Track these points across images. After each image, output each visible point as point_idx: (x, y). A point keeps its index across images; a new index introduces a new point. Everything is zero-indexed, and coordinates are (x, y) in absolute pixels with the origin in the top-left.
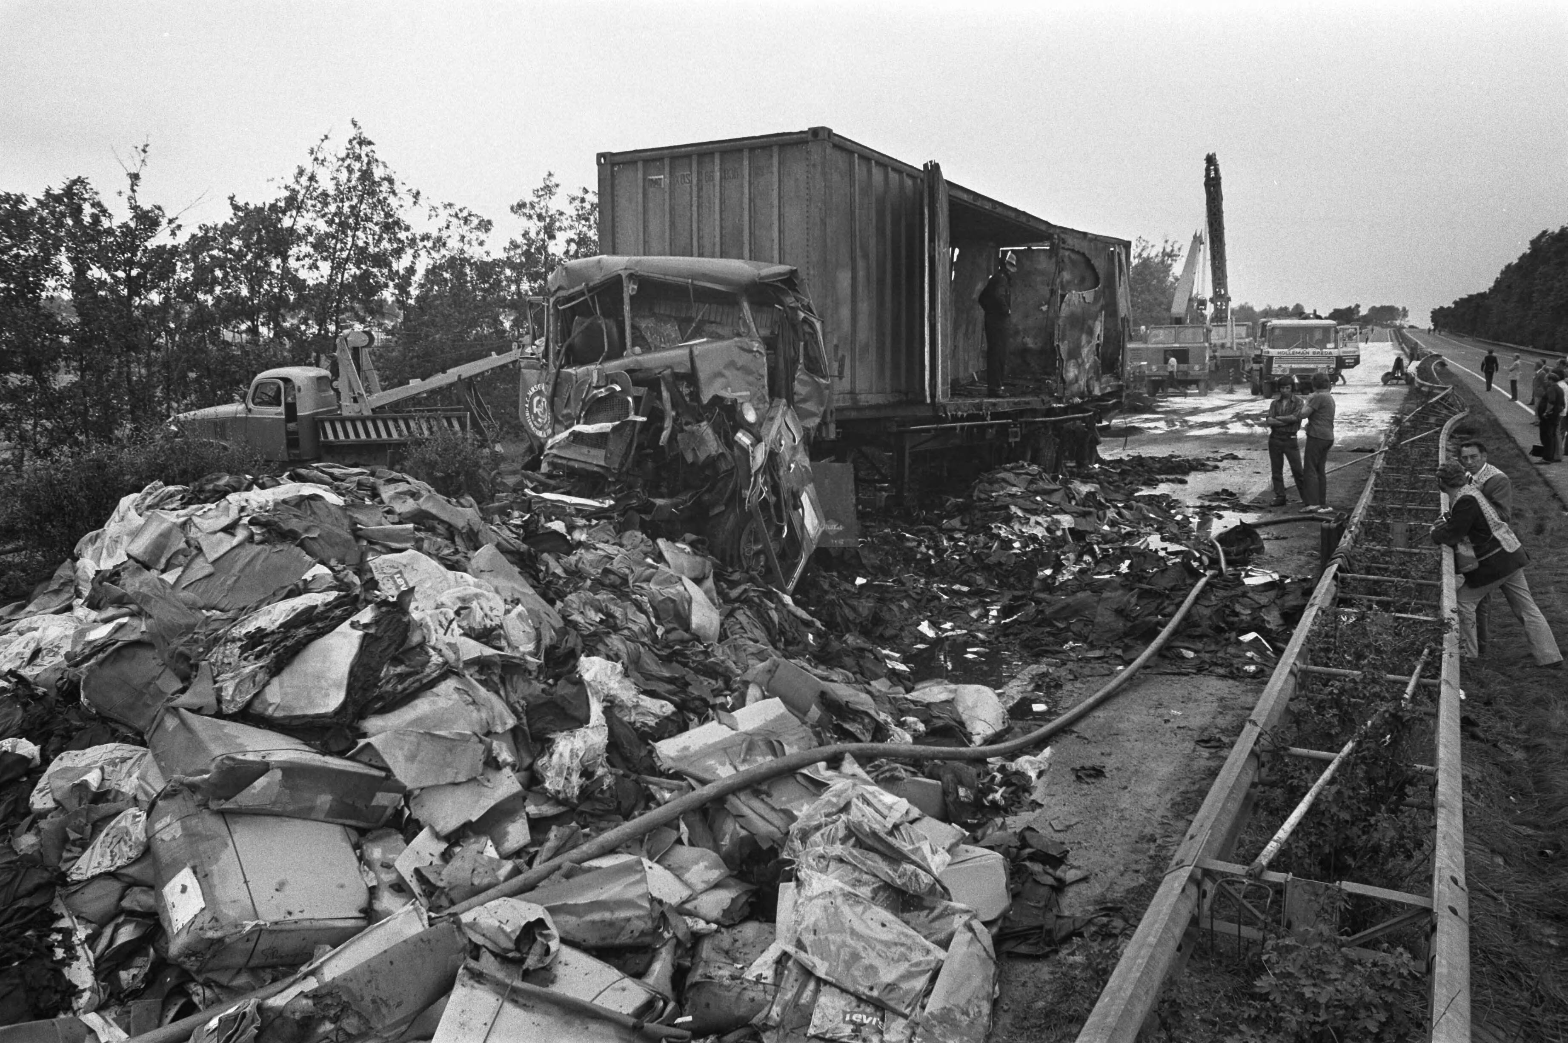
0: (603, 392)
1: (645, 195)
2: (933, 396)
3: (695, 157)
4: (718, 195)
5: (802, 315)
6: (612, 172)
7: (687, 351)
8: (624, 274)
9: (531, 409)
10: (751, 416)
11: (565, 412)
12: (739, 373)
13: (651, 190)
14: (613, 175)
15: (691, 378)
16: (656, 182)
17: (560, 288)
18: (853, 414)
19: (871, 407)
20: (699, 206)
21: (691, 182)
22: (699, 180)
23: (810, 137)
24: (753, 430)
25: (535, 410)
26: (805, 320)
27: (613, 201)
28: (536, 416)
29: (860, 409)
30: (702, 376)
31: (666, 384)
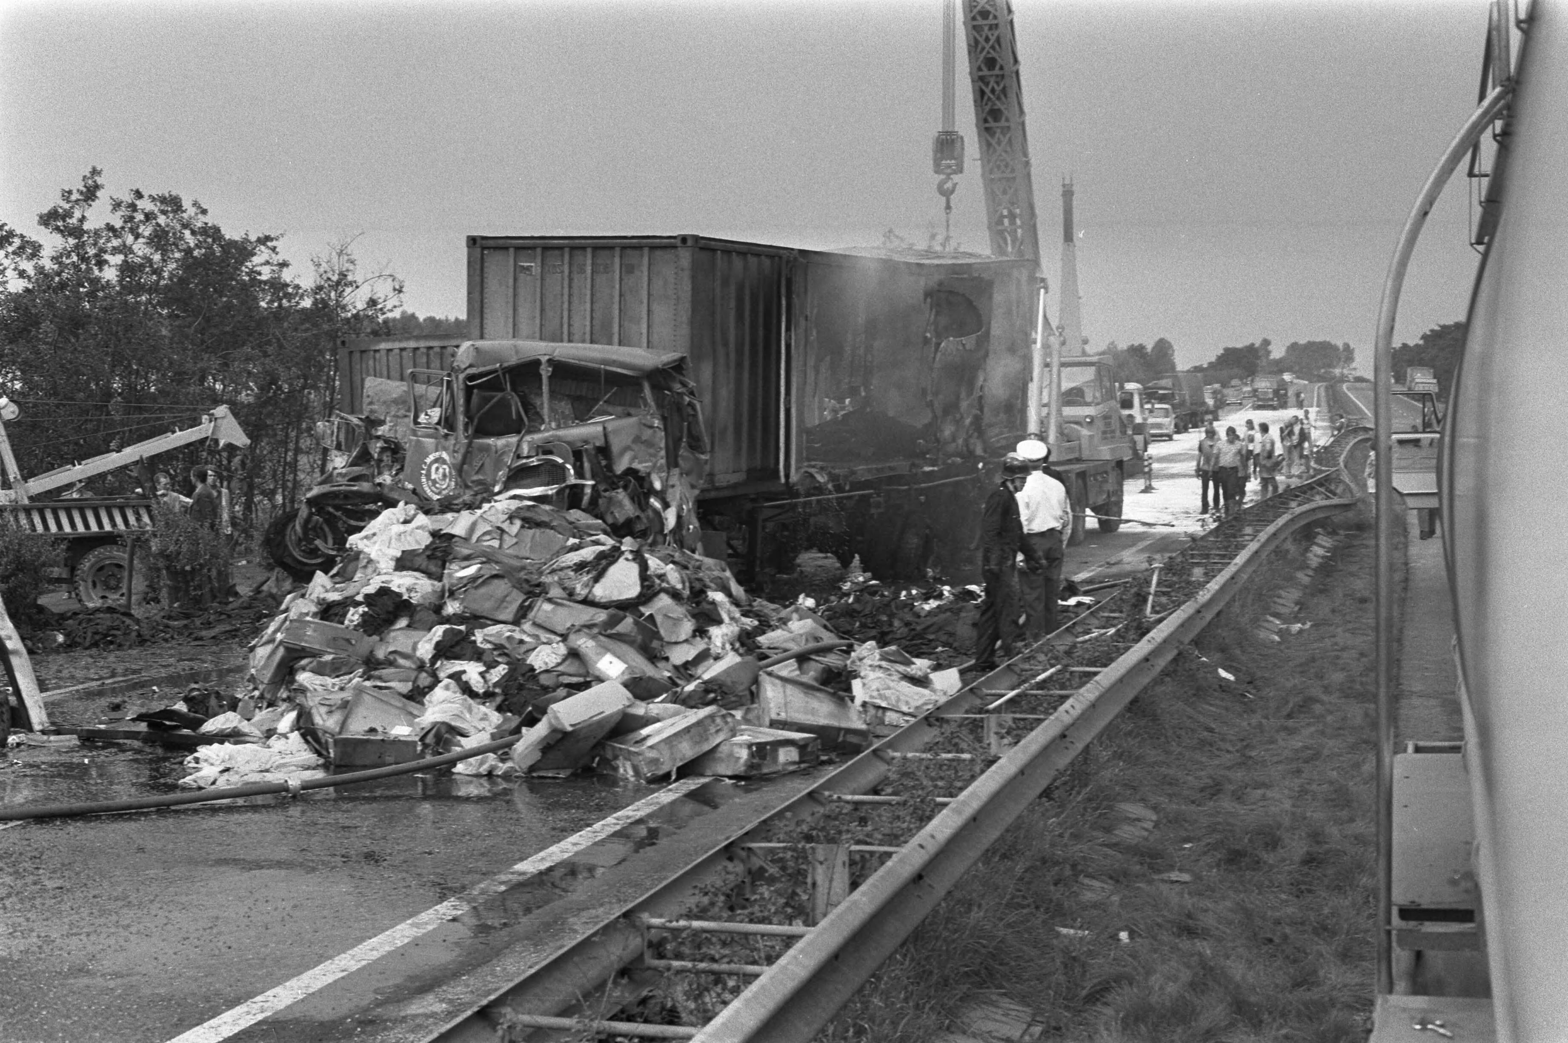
0: (534, 461)
1: (515, 280)
2: (787, 476)
3: (567, 250)
4: (589, 286)
5: (687, 399)
6: (482, 254)
7: (600, 428)
8: (544, 359)
9: (428, 476)
10: (658, 485)
11: (475, 478)
12: (643, 447)
13: (522, 276)
14: (482, 259)
15: (604, 451)
16: (528, 268)
17: (471, 366)
18: (713, 494)
19: (727, 487)
20: (570, 295)
21: (562, 272)
22: (570, 272)
23: (678, 242)
24: (661, 496)
25: (433, 476)
26: (690, 404)
27: (482, 281)
28: (434, 482)
29: (717, 489)
30: (615, 449)
31: (588, 455)
